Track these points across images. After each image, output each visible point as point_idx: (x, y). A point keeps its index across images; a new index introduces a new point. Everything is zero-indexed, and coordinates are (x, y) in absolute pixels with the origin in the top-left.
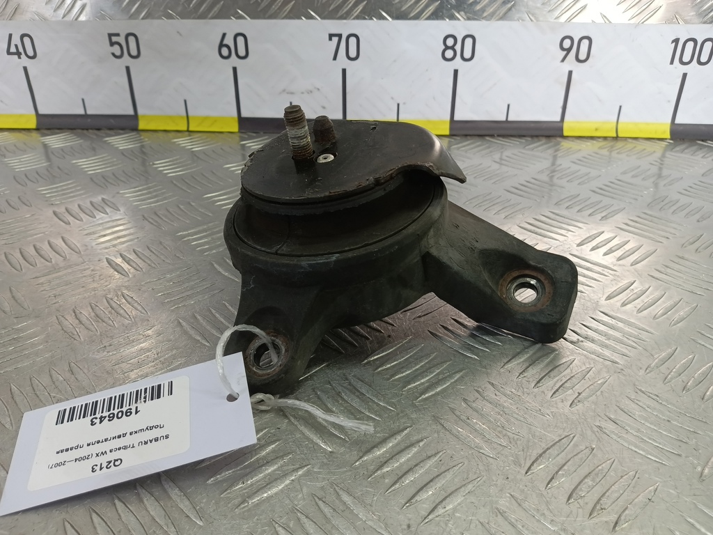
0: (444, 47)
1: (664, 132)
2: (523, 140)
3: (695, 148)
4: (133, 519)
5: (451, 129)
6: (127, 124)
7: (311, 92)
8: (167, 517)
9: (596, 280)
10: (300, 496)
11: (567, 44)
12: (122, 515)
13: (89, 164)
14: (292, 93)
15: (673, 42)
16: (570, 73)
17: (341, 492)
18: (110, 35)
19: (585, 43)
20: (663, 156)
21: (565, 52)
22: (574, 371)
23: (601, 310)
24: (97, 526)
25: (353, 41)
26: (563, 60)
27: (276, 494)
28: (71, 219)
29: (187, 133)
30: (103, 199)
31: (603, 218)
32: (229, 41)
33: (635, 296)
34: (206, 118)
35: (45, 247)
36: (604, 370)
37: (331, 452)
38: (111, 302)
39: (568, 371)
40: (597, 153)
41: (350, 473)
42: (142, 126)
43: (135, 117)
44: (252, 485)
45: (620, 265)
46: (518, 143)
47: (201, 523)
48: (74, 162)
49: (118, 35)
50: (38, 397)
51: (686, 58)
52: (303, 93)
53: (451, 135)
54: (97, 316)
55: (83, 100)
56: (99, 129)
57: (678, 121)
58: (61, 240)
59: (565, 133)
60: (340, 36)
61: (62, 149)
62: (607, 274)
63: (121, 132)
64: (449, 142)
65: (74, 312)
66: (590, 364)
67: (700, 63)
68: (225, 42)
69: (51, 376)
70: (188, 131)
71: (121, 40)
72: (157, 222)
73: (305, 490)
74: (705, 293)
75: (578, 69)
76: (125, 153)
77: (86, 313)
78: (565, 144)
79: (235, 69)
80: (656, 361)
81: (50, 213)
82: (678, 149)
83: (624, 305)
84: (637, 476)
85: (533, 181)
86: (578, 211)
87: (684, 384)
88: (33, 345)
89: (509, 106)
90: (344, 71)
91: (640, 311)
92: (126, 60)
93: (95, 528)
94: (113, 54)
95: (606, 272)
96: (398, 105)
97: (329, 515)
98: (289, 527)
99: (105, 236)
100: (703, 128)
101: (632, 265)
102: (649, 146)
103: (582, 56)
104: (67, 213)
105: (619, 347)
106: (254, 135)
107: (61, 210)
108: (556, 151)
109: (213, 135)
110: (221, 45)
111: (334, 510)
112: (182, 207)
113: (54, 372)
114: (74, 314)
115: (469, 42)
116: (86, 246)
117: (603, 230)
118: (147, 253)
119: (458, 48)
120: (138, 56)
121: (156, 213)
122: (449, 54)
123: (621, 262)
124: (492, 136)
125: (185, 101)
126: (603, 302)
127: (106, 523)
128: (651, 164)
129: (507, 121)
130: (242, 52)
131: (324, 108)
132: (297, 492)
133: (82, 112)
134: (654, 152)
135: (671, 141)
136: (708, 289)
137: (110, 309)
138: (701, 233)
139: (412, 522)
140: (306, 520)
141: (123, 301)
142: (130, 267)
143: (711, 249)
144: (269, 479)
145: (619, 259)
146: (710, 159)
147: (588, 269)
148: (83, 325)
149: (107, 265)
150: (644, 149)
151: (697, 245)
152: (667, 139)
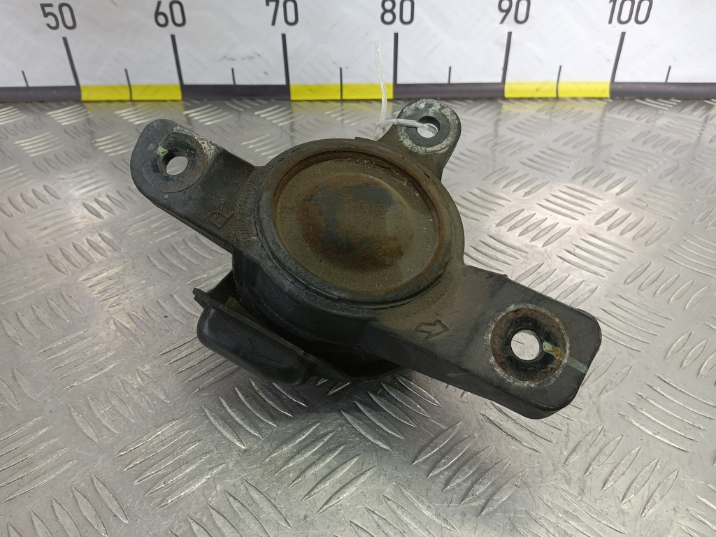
0: (382, 11)
1: (604, 91)
3: (632, 107)
4: (68, 519)
5: (395, 93)
6: (69, 96)
7: (252, 58)
8: (97, 517)
9: (507, 263)
10: (214, 493)
11: (505, 5)
12: (59, 517)
13: (31, 145)
14: (233, 59)
15: (610, 1)
16: (510, 34)
17: (250, 488)
18: (43, 6)
19: (524, 4)
20: (603, 116)
21: (504, 14)
24: (37, 527)
25: (290, 5)
26: (502, 21)
27: (193, 492)
28: (13, 210)
29: (130, 103)
30: (45, 187)
31: (527, 194)
32: (165, 9)
34: (148, 87)
37: (245, 450)
38: (52, 303)
40: (534, 117)
41: (260, 469)
42: (85, 96)
43: (77, 88)
44: (172, 485)
45: (532, 246)
46: (460, 107)
47: (126, 522)
48: (17, 142)
49: (50, 5)
51: (624, 17)
52: (243, 59)
53: (395, 99)
54: (38, 319)
55: (23, 72)
56: (42, 102)
57: (617, 79)
58: (4, 236)
59: (507, 95)
60: (277, 1)
61: (6, 127)
62: (518, 257)
63: (64, 103)
64: (394, 106)
65: (17, 315)
67: (637, 22)
68: (161, 10)
70: (131, 100)
71: (55, 10)
73: (219, 487)
74: (607, 274)
75: (518, 31)
76: (67, 131)
77: (28, 316)
78: (506, 107)
79: (173, 37)
82: (615, 109)
84: (509, 463)
85: (467, 153)
86: (504, 187)
89: (450, 68)
90: (284, 36)
92: (62, 31)
93: (35, 530)
94: (48, 25)
95: (517, 254)
96: (341, 69)
97: (237, 510)
98: (202, 522)
99: (46, 229)
100: (643, 87)
101: (544, 246)
102: (586, 108)
103: (521, 17)
104: (10, 204)
106: (198, 102)
107: (5, 202)
108: (499, 113)
109: (156, 104)
110: (157, 13)
111: (242, 505)
112: (121, 192)
114: (16, 317)
115: (407, 5)
116: (28, 241)
117: (523, 208)
119: (397, 11)
120: (74, 27)
121: (97, 202)
122: (388, 17)
123: (534, 243)
125: (126, 71)
127: (45, 525)
128: (585, 128)
129: (449, 84)
130: (179, 20)
131: (266, 73)
132: (211, 489)
133: (23, 84)
134: (591, 114)
135: (611, 101)
136: (610, 270)
137: (50, 310)
138: (617, 208)
139: (309, 513)
140: (217, 515)
141: (62, 301)
142: (69, 264)
143: (623, 226)
144: (187, 478)
145: (533, 239)
146: (644, 120)
147: (501, 252)
148: (25, 328)
149: (48, 262)
150: (582, 111)
151: (611, 221)
152: (606, 98)
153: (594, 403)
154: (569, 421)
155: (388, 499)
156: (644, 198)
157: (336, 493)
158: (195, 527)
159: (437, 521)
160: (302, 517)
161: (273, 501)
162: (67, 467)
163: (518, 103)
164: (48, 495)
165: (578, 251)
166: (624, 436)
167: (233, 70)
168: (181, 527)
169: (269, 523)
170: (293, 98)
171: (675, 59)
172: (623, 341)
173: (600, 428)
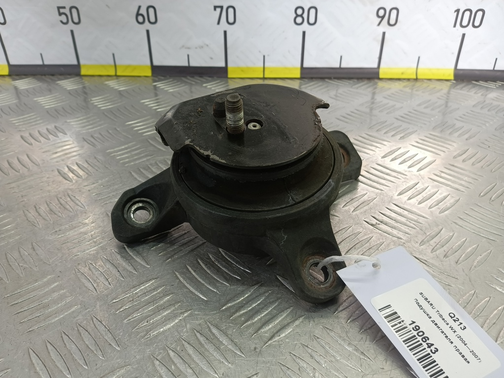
0: (295, 15)
1: (450, 75)
2: (351, 82)
3: (470, 86)
4: (74, 346)
5: (302, 73)
6: (72, 71)
7: (202, 47)
8: (96, 345)
9: (392, 182)
10: (185, 330)
11: (381, 13)
12: (67, 344)
13: (46, 101)
14: (189, 48)
15: (455, 11)
16: (384, 33)
17: (212, 327)
18: (59, 8)
19: (394, 12)
20: (449, 93)
21: (380, 19)
22: (371, 244)
23: (394, 202)
24: (50, 351)
25: (231, 11)
26: (379, 24)
27: (169, 329)
28: (33, 141)
29: (115, 77)
30: (55, 127)
31: (402, 138)
32: (143, 11)
33: (418, 193)
34: (128, 66)
35: (15, 162)
36: (392, 243)
37: (206, 301)
38: (61, 200)
39: (368, 244)
40: (401, 91)
41: (219, 314)
42: (83, 72)
43: (78, 66)
44: (153, 323)
45: (409, 171)
46: (347, 83)
47: (118, 349)
48: (35, 99)
49: (64, 8)
50: (11, 266)
51: (465, 23)
52: (196, 48)
53: (302, 78)
54: (51, 210)
55: (41, 54)
56: (53, 75)
57: (459, 67)
58: (26, 157)
59: (381, 76)
60: (222, 7)
61: (27, 90)
62: (400, 178)
63: (69, 76)
64: (300, 83)
65: (35, 207)
66: (383, 239)
67: (474, 26)
68: (141, 12)
69: (20, 252)
71: (67, 11)
72: (92, 142)
73: (188, 326)
74: (466, 190)
75: (390, 31)
76: (71, 93)
77: (43, 208)
78: (381, 84)
79: (148, 32)
80: (428, 237)
81: (18, 137)
82: (458, 87)
83: (409, 199)
85: (356, 111)
86: (385, 133)
87: (445, 253)
88: (7, 231)
89: (341, 57)
90: (225, 32)
91: (420, 203)
92: (71, 25)
93: (49, 353)
94: (62, 22)
95: (399, 176)
96: (264, 56)
97: (203, 342)
98: (177, 350)
99: (56, 153)
100: (477, 72)
101: (418, 171)
102: (438, 85)
103: (392, 21)
104: (30, 137)
105: (403, 228)
106: (163, 78)
107: (26, 135)
108: (375, 88)
109: (133, 78)
110: (138, 14)
111: (207, 339)
112: (110, 131)
113: (21, 249)
114: (35, 209)
115: (313, 11)
116: (43, 160)
117: (400, 147)
118: (86, 165)
119: (305, 16)
120: (79, 23)
121: (92, 136)
122: (299, 20)
123: (410, 169)
124: (330, 78)
125: (113, 55)
126: (396, 197)
127: (56, 349)
128: (439, 98)
129: (340, 68)
130: (152, 19)
131: (212, 58)
132: (183, 327)
133: (40, 63)
134: (442, 89)
135: (454, 82)
136: (468, 188)
137: (60, 205)
138: (468, 148)
139: (257, 346)
140: (188, 346)
141: (69, 199)
142: (73, 176)
143: (473, 160)
144: (165, 319)
145: (410, 167)
146: (480, 94)
147: (387, 174)
148: (41, 216)
149: (58, 174)
150: (435, 88)
151: (464, 156)
152: (451, 80)
153: (466, 274)
154: (449, 287)
155: (318, 338)
156: (486, 143)
157: (277, 332)
158: (172, 354)
159: (357, 354)
160: (252, 348)
161: (229, 336)
162: (73, 309)
163: (389, 82)
164: (58, 329)
165: (443, 175)
166: (492, 298)
167: (188, 56)
168: (161, 353)
169: (228, 352)
170: (230, 75)
171: (500, 53)
172: (483, 234)
173: (473, 292)
